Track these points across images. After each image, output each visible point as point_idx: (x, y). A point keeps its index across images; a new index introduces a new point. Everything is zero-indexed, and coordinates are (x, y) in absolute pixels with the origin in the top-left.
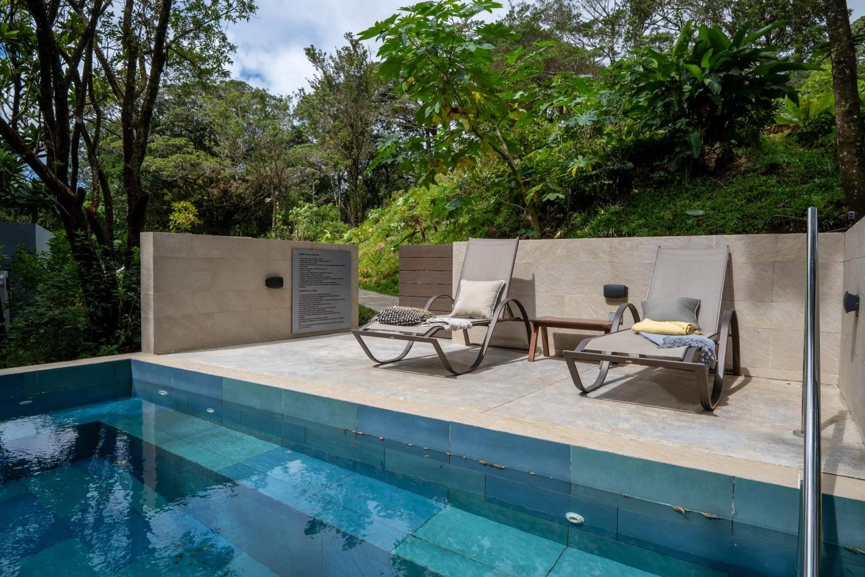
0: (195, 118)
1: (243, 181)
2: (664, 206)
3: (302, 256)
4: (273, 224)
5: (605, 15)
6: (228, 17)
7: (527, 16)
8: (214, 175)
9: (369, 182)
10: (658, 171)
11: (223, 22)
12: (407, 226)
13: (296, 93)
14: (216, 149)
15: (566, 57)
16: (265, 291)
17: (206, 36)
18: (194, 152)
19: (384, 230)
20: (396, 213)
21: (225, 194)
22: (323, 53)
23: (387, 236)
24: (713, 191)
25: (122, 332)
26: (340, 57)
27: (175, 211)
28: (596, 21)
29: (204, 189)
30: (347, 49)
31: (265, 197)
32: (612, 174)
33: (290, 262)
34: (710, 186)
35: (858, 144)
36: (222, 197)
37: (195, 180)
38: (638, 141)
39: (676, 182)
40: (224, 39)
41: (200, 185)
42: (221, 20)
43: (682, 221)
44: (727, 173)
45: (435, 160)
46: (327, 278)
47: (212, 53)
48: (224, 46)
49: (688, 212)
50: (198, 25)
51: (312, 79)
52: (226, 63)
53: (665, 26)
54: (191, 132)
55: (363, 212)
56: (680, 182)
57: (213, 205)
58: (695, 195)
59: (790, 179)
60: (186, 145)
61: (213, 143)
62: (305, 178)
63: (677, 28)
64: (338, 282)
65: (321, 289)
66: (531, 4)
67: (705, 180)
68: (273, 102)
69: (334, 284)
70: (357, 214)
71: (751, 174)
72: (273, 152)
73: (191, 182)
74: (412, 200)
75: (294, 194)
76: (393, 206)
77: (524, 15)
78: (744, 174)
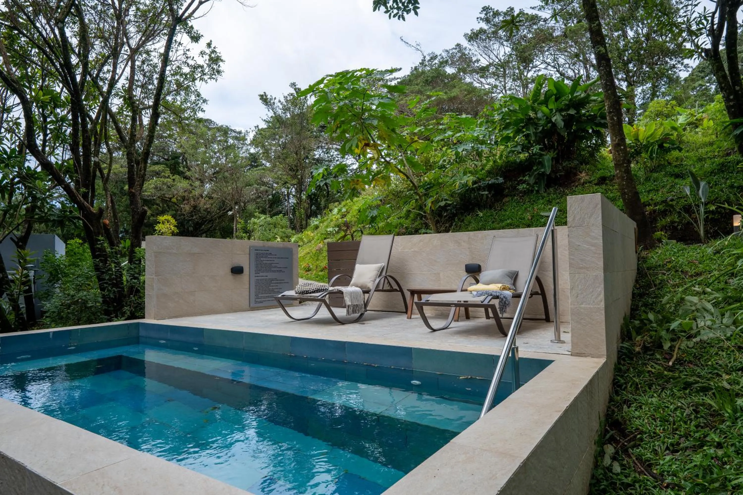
0: (171, 149)
1: (209, 199)
2: (526, 209)
3: (257, 252)
4: (234, 232)
5: (497, 60)
6: (202, 79)
7: (436, 63)
8: (186, 194)
9: (313, 196)
10: (522, 184)
11: (197, 82)
12: (340, 229)
13: (252, 129)
14: (188, 174)
15: (466, 95)
16: (230, 276)
17: (185, 93)
18: (171, 176)
19: (322, 234)
20: (332, 220)
21: (194, 209)
22: (273, 98)
23: (325, 239)
24: (561, 197)
25: (128, 308)
26: (287, 101)
27: (160, 223)
28: (491, 65)
29: (178, 206)
30: (292, 94)
31: (228, 211)
32: (490, 187)
33: (248, 255)
34: (559, 194)
35: (625, 165)
36: (192, 212)
37: (171, 198)
38: (509, 161)
39: (535, 192)
40: (199, 95)
41: (174, 203)
42: (196, 81)
43: (538, 220)
44: (572, 184)
45: (356, 179)
46: (275, 267)
47: (189, 105)
48: (198, 100)
49: (542, 214)
50: (179, 85)
51: (265, 118)
52: (200, 112)
53: (545, 68)
54: (167, 160)
55: (306, 221)
56: (538, 191)
57: (184, 218)
58: (549, 201)
59: (615, 188)
60: (163, 171)
61: (186, 169)
62: (260, 194)
63: (555, 70)
64: (283, 270)
65: (270, 275)
66: (439, 54)
67: (556, 189)
68: (234, 134)
69: (280, 271)
70: (301, 222)
71: (588, 184)
72: (234, 175)
73: (167, 200)
74: (344, 210)
75: (251, 207)
76: (330, 215)
77: (434, 63)
78: (583, 184)
